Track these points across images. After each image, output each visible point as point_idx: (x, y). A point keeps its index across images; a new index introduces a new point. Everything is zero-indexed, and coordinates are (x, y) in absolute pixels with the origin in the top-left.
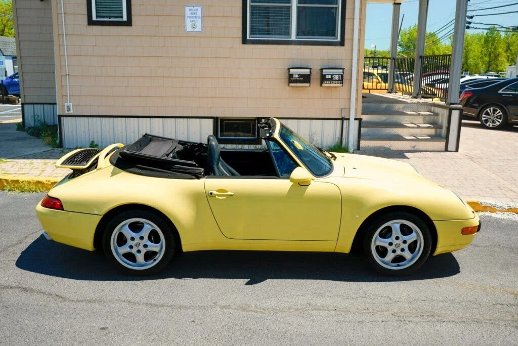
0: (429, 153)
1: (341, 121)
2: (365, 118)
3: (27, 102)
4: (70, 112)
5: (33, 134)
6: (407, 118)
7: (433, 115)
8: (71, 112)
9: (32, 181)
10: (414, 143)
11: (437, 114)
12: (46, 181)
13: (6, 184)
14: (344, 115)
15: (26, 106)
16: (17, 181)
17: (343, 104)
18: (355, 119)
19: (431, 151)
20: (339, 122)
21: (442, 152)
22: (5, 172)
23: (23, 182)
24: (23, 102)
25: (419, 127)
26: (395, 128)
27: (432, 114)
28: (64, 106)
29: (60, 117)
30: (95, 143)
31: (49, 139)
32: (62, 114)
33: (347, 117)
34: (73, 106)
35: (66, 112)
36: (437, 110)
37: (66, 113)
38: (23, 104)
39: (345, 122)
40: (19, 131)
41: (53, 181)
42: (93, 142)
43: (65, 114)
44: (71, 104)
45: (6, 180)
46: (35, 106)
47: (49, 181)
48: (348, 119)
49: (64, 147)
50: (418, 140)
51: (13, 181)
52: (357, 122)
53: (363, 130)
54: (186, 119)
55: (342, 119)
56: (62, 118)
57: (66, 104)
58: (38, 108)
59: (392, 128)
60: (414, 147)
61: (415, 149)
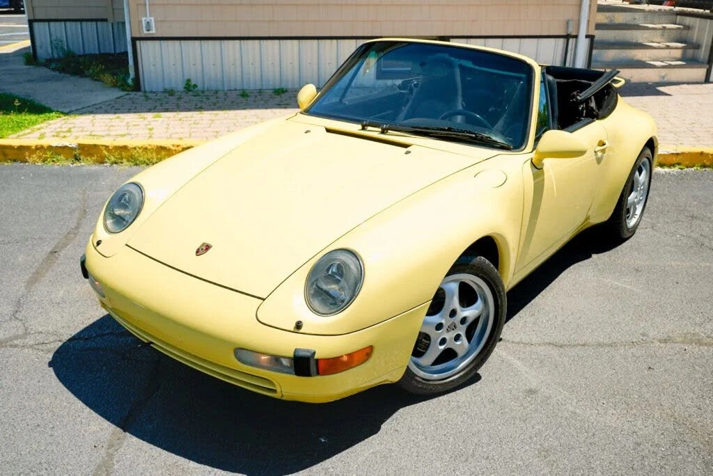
0: (685, 85)
1: (566, 40)
2: (599, 35)
3: (37, 18)
4: (151, 32)
5: (63, 70)
6: (646, 34)
7: (684, 29)
8: (153, 32)
9: (149, 147)
10: (663, 72)
11: (688, 28)
12: (173, 145)
13: (107, 153)
14: (572, 31)
15: (36, 25)
16: (125, 148)
17: (569, 13)
18: (587, 36)
19: (688, 83)
20: (561, 41)
21: (701, 83)
22: (87, 133)
23: (135, 148)
24: (32, 18)
25: (668, 47)
26: (634, 49)
27: (681, 27)
28: (140, 22)
29: (134, 40)
30: (193, 83)
31: (108, 78)
32: (138, 36)
33: (574, 34)
34: (155, 21)
35: (147, 32)
36: (688, 20)
37: (145, 33)
38: (31, 22)
39: (571, 41)
40: (31, 67)
41: (185, 146)
42: (189, 80)
43: (143, 36)
44: (152, 19)
45: (107, 147)
46: (52, 24)
47: (178, 146)
48: (576, 37)
49: (142, 89)
50: (670, 67)
51: (117, 148)
52: (588, 40)
53: (594, 52)
54: (335, 41)
55: (567, 37)
56: (138, 42)
57: (143, 19)
58: (57, 28)
59: (630, 49)
60: (664, 77)
61: (666, 79)
